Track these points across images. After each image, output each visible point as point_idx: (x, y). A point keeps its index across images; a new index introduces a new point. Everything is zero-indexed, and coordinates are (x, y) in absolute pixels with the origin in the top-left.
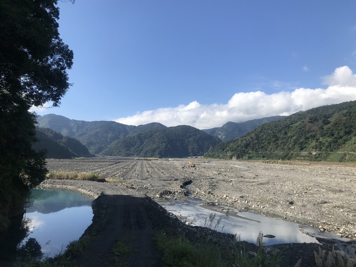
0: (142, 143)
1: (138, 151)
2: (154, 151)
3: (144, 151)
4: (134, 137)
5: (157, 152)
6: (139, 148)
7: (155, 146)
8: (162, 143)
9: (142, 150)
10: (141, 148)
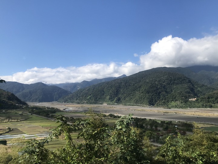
0: (31, 95)
1: (29, 99)
2: (37, 99)
3: (32, 99)
4: (27, 92)
5: (38, 100)
6: (29, 97)
7: (37, 97)
8: (41, 95)
9: (31, 99)
10: (30, 98)
